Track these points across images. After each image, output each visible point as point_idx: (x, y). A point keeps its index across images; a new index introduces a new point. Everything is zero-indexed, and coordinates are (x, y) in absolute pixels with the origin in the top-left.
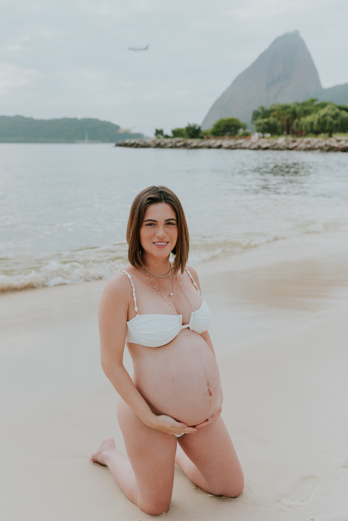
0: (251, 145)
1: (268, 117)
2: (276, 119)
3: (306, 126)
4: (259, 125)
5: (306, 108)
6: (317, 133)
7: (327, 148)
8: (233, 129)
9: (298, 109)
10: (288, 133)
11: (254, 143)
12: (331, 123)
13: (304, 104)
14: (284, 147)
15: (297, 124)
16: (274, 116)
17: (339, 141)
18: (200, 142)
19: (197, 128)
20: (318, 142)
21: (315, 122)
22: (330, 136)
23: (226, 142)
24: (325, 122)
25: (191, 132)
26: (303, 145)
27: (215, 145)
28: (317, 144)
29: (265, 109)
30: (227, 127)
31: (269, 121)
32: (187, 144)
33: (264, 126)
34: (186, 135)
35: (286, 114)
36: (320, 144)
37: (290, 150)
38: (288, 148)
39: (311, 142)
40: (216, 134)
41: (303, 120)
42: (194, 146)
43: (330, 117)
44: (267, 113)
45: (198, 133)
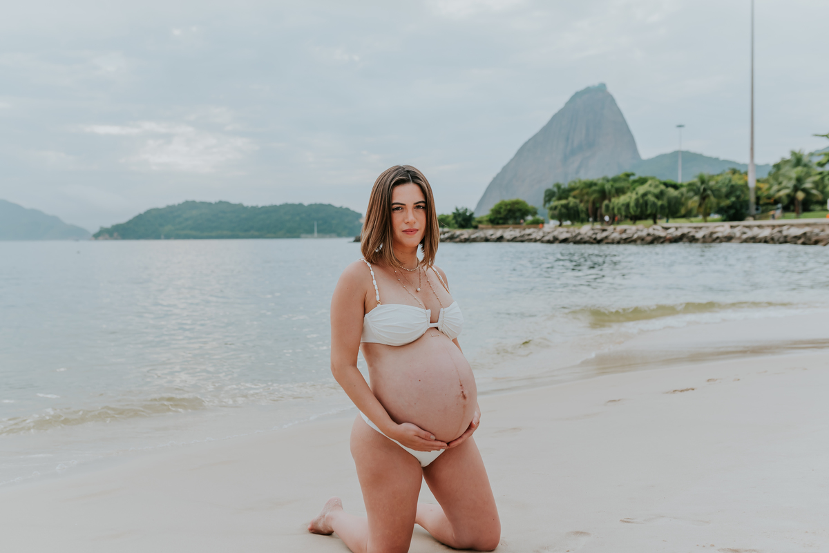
0: (543, 237)
1: (566, 198)
2: (577, 201)
3: (619, 209)
4: (556, 208)
5: (618, 185)
6: (635, 218)
7: (649, 239)
8: (518, 214)
9: (608, 186)
10: (595, 220)
11: (549, 233)
12: (654, 204)
13: (615, 180)
14: (591, 237)
15: (607, 206)
16: (574, 197)
17: (667, 229)
18: (473, 234)
19: (468, 214)
20: (638, 230)
21: (632, 204)
22: (655, 223)
23: (509, 233)
24: (646, 203)
25: (460, 219)
26: (616, 236)
27: (493, 237)
28: (636, 233)
29: (563, 187)
30: (510, 211)
31: (568, 204)
32: (455, 236)
33: (560, 210)
34: (453, 224)
35: (592, 193)
36: (640, 234)
37: (599, 242)
38: (595, 239)
39: (628, 232)
40: (495, 222)
41: (614, 201)
42: (465, 238)
43: (653, 197)
44: (569, 192)
45: (470, 220)
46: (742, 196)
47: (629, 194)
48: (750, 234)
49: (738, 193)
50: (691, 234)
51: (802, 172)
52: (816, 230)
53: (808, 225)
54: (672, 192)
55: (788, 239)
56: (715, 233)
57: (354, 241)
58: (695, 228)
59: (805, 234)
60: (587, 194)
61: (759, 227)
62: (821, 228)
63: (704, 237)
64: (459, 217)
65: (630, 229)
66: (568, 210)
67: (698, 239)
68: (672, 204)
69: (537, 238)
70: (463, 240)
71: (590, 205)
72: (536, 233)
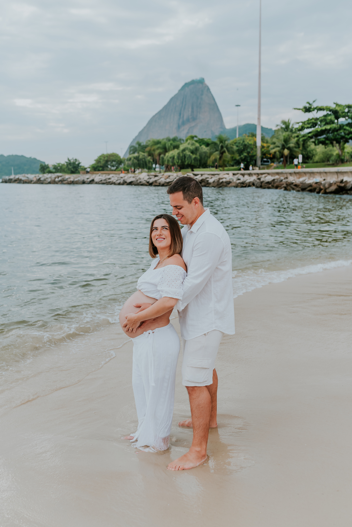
0: (117, 180)
2: (146, 154)
3: (168, 161)
4: (130, 159)
5: (175, 143)
9: (168, 144)
11: (122, 178)
12: (190, 157)
13: (174, 140)
14: (146, 181)
15: (163, 158)
18: (77, 178)
19: (77, 163)
21: (176, 157)
22: (193, 171)
23: (98, 177)
24: (184, 156)
27: (89, 180)
29: (142, 144)
30: (107, 161)
31: (139, 156)
32: (65, 179)
33: (133, 161)
34: (67, 170)
35: (158, 148)
37: (151, 184)
38: (148, 182)
39: (171, 177)
40: (97, 169)
41: (167, 154)
42: (70, 181)
43: (189, 152)
44: (143, 148)
45: (78, 167)
46: (251, 152)
47: (176, 150)
48: (242, 179)
49: (249, 150)
50: (208, 179)
51: (288, 135)
52: (282, 178)
53: (278, 174)
55: (263, 184)
56: (222, 179)
57: (2, 182)
59: (274, 180)
60: (154, 150)
61: (250, 175)
62: (286, 176)
63: (214, 182)
64: (71, 166)
65: (173, 176)
66: (138, 160)
67: (210, 184)
68: (203, 157)
69: (113, 181)
70: (69, 182)
71: (157, 158)
72: (114, 177)
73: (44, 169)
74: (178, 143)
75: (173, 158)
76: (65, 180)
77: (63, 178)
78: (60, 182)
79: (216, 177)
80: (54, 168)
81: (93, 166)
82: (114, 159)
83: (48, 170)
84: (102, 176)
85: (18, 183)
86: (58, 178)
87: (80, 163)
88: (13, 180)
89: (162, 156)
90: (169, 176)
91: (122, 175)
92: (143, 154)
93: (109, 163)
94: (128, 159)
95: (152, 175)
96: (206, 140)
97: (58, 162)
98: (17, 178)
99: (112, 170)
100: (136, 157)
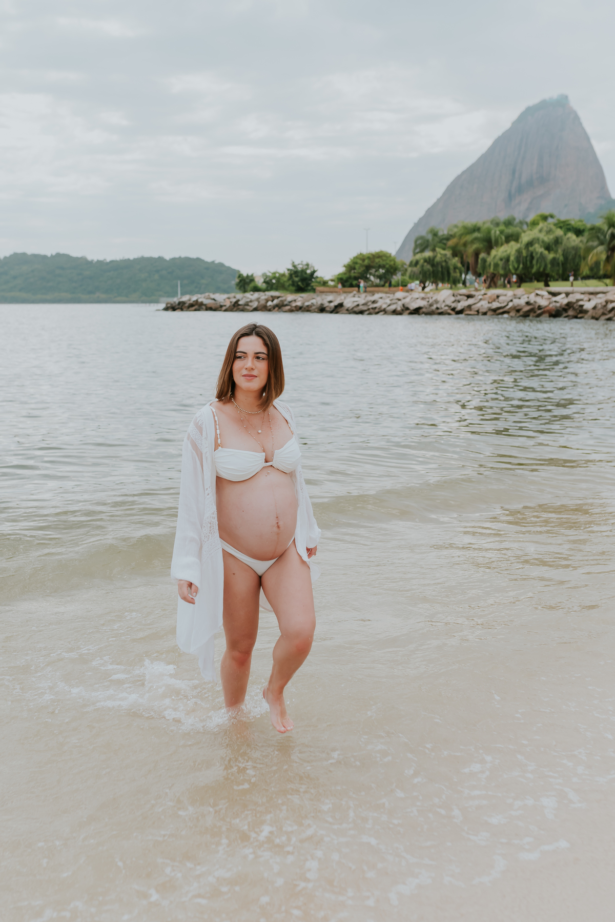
0: (389, 305)
2: (448, 253)
3: (496, 265)
4: (417, 263)
5: (510, 230)
7: (527, 308)
9: (495, 232)
11: (399, 300)
12: (542, 256)
13: (509, 223)
14: (450, 307)
15: (484, 261)
17: (554, 294)
18: (308, 301)
19: (309, 272)
20: (516, 297)
21: (512, 258)
22: (547, 285)
23: (350, 299)
24: (531, 256)
26: (484, 305)
27: (332, 305)
28: (511, 301)
29: (440, 233)
30: (368, 268)
31: (435, 257)
32: (285, 303)
33: (423, 266)
34: (289, 286)
35: (472, 242)
36: (516, 302)
37: (459, 313)
38: (453, 309)
39: (501, 298)
40: (348, 284)
41: (493, 252)
42: (296, 307)
43: (541, 247)
44: (443, 241)
45: (311, 280)
47: (512, 243)
50: (581, 303)
54: (573, 240)
57: (166, 309)
58: (592, 294)
60: (465, 245)
63: (595, 308)
64: (296, 277)
65: (506, 295)
66: (433, 265)
67: (586, 312)
68: (570, 257)
69: (381, 307)
70: (294, 309)
71: (471, 260)
72: (383, 299)
73: (245, 283)
74: (518, 229)
75: (508, 259)
76: (286, 305)
77: (281, 301)
78: (276, 309)
79: (600, 298)
80: (265, 282)
81: (340, 276)
82: (382, 263)
83: (252, 285)
84: (359, 297)
85: (196, 310)
86: (272, 301)
87: (314, 272)
88: (187, 305)
89: (482, 255)
90: (498, 297)
91: (400, 294)
92: (443, 252)
93: (373, 271)
94: (411, 262)
95: (461, 295)
96: (573, 223)
97: (273, 271)
98: (194, 301)
99: (377, 286)
100: (429, 258)
